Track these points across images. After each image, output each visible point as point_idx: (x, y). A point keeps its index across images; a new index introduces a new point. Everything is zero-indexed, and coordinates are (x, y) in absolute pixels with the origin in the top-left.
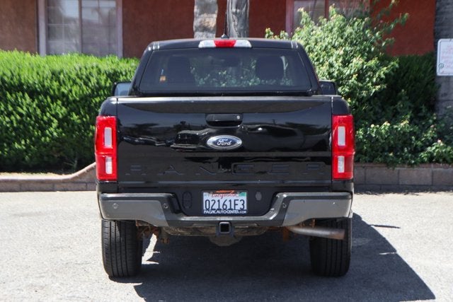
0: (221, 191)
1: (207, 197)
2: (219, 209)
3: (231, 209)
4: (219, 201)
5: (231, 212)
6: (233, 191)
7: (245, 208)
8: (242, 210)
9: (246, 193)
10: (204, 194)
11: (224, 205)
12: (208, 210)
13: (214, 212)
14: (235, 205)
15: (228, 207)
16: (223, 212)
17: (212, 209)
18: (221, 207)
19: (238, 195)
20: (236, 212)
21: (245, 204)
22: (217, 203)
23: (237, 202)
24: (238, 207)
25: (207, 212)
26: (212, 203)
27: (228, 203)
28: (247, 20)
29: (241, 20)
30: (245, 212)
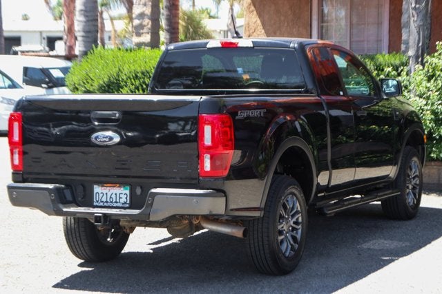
0: (108, 185)
1: (97, 189)
2: (107, 202)
3: (116, 202)
4: (106, 194)
5: (116, 205)
6: (118, 185)
7: (128, 202)
8: (125, 203)
9: (128, 188)
10: (95, 186)
11: (111, 197)
12: (97, 202)
13: (102, 204)
14: (120, 198)
15: (114, 200)
16: (109, 204)
17: (101, 202)
18: (108, 200)
19: (122, 189)
20: (120, 205)
21: (128, 198)
22: (105, 195)
23: (121, 196)
24: (122, 201)
25: (97, 204)
26: (101, 195)
27: (114, 196)
28: (429, 15)
29: (421, 16)
30: (128, 205)
